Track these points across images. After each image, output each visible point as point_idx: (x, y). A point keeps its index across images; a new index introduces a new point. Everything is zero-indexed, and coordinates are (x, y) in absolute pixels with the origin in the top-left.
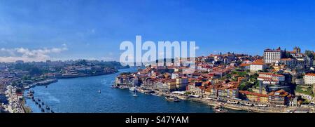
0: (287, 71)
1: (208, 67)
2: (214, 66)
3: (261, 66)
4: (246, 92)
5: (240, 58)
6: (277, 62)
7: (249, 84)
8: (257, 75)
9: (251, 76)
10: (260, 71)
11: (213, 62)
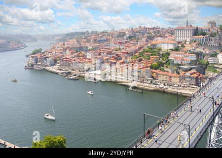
0: (198, 50)
1: (120, 43)
2: (126, 42)
3: (172, 45)
4: (157, 71)
5: (151, 31)
6: (188, 40)
7: (161, 63)
8: (168, 54)
9: (163, 54)
10: (172, 50)
11: (125, 37)
